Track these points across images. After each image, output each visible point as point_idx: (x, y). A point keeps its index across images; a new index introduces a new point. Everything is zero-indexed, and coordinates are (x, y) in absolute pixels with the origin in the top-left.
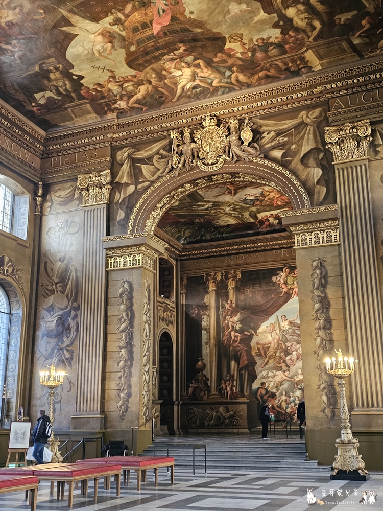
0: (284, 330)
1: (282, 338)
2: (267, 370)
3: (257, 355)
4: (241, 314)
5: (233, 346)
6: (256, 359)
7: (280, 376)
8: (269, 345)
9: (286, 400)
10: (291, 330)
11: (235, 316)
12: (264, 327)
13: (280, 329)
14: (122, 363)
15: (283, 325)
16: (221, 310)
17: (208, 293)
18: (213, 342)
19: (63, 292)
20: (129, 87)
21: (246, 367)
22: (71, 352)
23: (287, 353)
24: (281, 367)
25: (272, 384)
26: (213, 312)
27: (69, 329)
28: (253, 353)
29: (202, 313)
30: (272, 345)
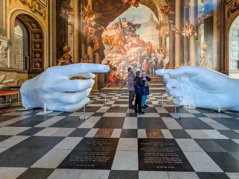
0: (124, 28)
1: (123, 33)
2: (112, 53)
3: (105, 43)
4: (96, 15)
5: (89, 37)
6: (105, 45)
8: (114, 37)
9: (123, 72)
10: (129, 28)
11: (92, 17)
13: (122, 27)
15: (124, 24)
16: (82, 12)
18: (76, 33)
21: (98, 51)
24: (121, 51)
25: (114, 62)
26: (76, 13)
28: (103, 42)
29: (68, 13)
30: (116, 37)
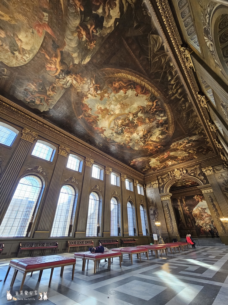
1: (200, 212)
2: (198, 220)
4: (188, 206)
5: (188, 215)
6: (195, 217)
7: (202, 222)
8: (197, 214)
9: (206, 228)
10: (202, 210)
11: (186, 207)
12: (194, 209)
13: (199, 210)
14: (169, 221)
17: (178, 202)
18: (182, 214)
19: (153, 206)
20: (160, 166)
22: (158, 218)
23: (202, 216)
24: (202, 219)
25: (201, 224)
26: (181, 207)
27: (156, 213)
28: (193, 216)
29: (178, 207)
